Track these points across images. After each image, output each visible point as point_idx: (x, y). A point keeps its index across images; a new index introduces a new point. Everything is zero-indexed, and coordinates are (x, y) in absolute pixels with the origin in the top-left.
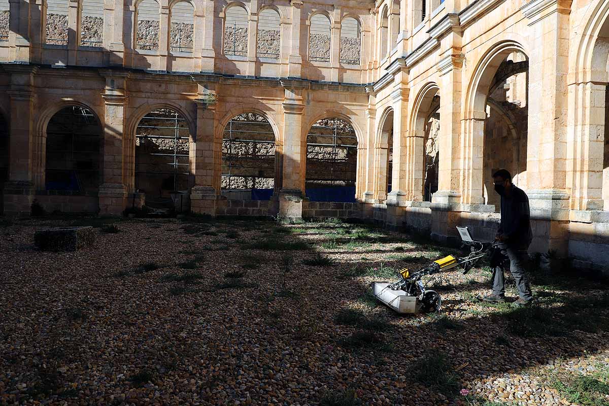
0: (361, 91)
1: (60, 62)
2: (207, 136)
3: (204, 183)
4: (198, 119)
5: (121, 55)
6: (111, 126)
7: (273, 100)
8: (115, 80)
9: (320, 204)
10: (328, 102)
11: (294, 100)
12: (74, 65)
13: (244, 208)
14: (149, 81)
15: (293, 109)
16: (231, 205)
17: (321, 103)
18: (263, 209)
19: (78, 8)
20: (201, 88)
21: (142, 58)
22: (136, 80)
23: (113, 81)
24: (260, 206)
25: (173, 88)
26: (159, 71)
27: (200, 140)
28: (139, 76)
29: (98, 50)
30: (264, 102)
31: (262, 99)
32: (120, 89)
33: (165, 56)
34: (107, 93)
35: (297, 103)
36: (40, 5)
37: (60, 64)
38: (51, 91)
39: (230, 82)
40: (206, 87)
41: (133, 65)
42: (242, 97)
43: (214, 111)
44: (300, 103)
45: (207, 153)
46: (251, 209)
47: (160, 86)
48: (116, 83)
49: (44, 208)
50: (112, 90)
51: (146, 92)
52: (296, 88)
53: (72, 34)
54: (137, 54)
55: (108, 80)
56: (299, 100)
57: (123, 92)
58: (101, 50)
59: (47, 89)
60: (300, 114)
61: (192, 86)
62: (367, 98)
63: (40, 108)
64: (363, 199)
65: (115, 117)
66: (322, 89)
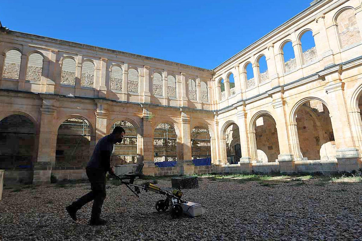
0: (212, 114)
1: (70, 94)
2: (149, 135)
3: (148, 159)
4: (144, 126)
5: (105, 93)
6: (100, 129)
7: (176, 117)
8: (102, 105)
9: (200, 167)
10: (199, 118)
11: (186, 117)
12: (79, 96)
13: (166, 171)
14: (119, 106)
15: (186, 121)
16: (160, 170)
17: (196, 119)
18: (175, 171)
19: (82, 67)
20: (144, 111)
21: (115, 94)
22: (112, 105)
23: (101, 105)
24: (174, 170)
25: (131, 110)
26: (124, 101)
27: (145, 137)
28: (114, 103)
29: (92, 89)
30: (172, 118)
31: (171, 117)
32: (105, 110)
33: (126, 94)
34: (98, 111)
35: (187, 118)
36: (61, 64)
37: (71, 95)
38: (65, 109)
39: (158, 108)
40: (147, 110)
41: (111, 98)
42: (162, 115)
43: (151, 122)
44: (189, 119)
45: (148, 144)
46: (169, 171)
47: (124, 109)
48: (103, 106)
49: (57, 178)
50: (101, 110)
51: (117, 112)
52: (187, 112)
53: (78, 81)
54: (112, 92)
55: (99, 105)
56: (188, 117)
57: (107, 112)
58: (94, 90)
59: (62, 108)
60: (189, 124)
61: (139, 110)
62: (213, 117)
63: (58, 118)
64: (217, 163)
65: (102, 124)
66: (197, 112)
